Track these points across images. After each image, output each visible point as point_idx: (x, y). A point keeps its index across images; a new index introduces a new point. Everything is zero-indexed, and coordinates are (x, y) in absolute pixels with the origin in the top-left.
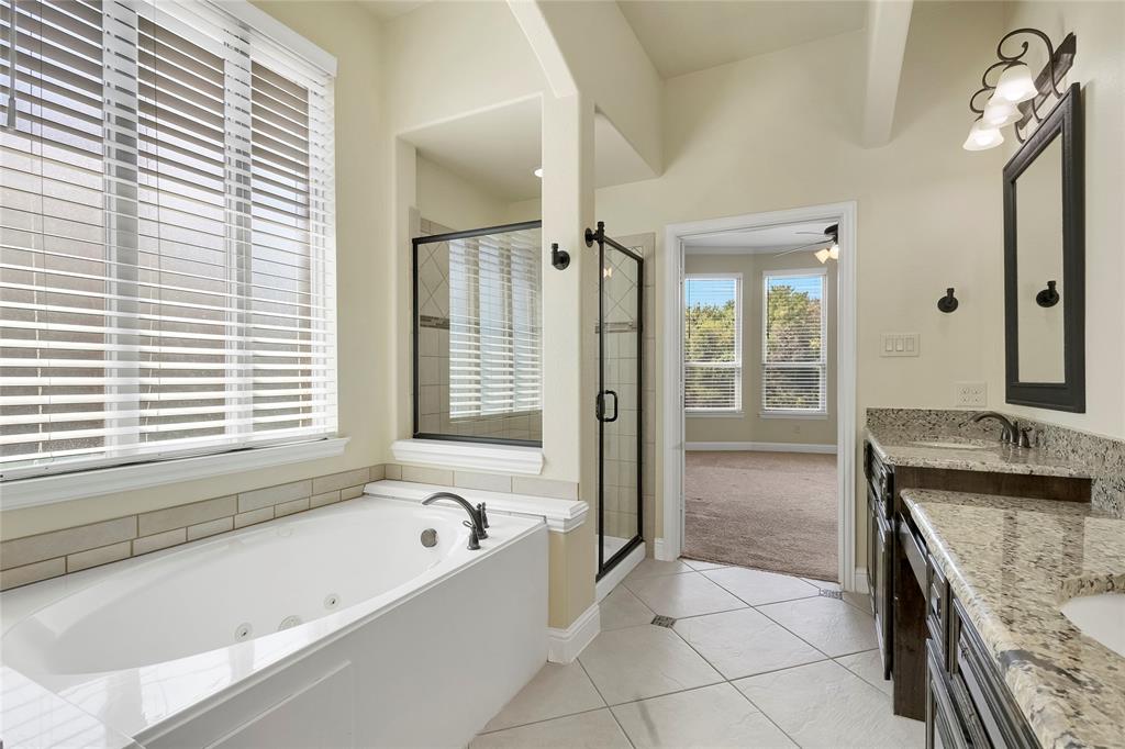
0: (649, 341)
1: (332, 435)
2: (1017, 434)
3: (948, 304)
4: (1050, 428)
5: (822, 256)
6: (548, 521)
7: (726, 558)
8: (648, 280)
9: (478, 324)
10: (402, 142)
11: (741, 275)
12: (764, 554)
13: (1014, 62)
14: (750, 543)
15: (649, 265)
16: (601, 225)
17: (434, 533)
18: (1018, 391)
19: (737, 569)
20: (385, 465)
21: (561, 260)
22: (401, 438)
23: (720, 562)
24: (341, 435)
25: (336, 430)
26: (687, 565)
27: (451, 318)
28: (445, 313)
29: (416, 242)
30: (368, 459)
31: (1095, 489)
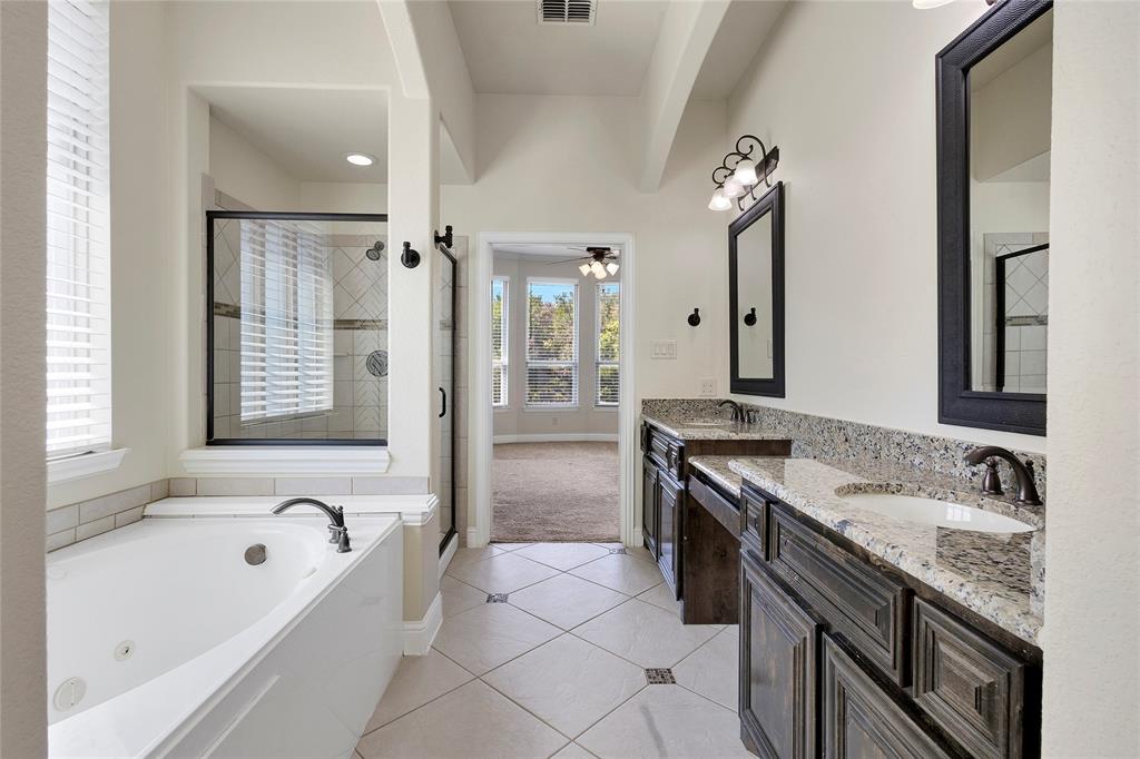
0: (462, 339)
1: (103, 446)
2: (742, 415)
3: (694, 320)
4: (763, 408)
5: (585, 269)
6: (404, 518)
7: (529, 537)
8: (462, 281)
9: (264, 313)
10: (195, 94)
11: (507, 278)
12: (559, 529)
13: (745, 157)
14: (544, 522)
15: (462, 266)
16: (449, 229)
17: (262, 549)
18: (739, 385)
19: (541, 544)
20: (169, 480)
21: (412, 258)
22: (192, 447)
23: (525, 541)
24: (115, 446)
25: (110, 440)
26: (497, 549)
27: (242, 306)
28: (236, 300)
29: (211, 216)
30: (148, 474)
31: (794, 446)
